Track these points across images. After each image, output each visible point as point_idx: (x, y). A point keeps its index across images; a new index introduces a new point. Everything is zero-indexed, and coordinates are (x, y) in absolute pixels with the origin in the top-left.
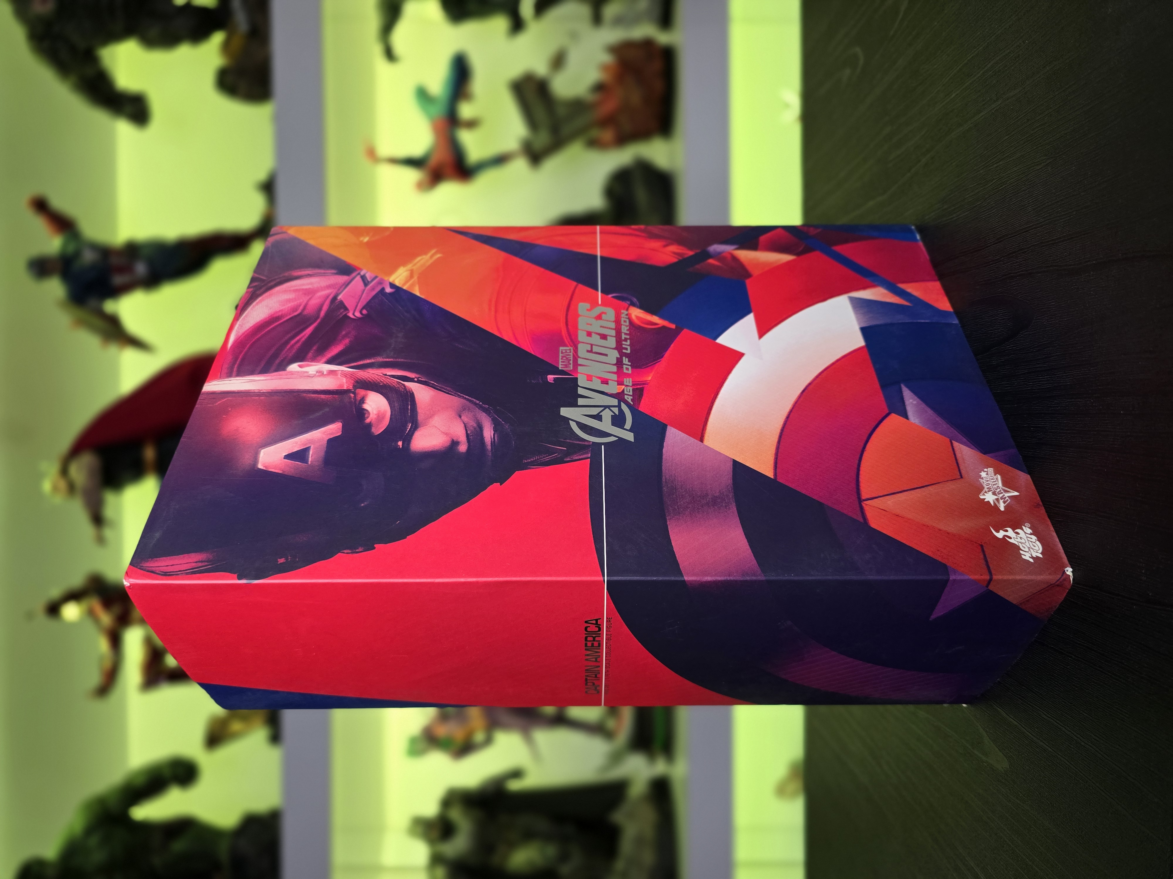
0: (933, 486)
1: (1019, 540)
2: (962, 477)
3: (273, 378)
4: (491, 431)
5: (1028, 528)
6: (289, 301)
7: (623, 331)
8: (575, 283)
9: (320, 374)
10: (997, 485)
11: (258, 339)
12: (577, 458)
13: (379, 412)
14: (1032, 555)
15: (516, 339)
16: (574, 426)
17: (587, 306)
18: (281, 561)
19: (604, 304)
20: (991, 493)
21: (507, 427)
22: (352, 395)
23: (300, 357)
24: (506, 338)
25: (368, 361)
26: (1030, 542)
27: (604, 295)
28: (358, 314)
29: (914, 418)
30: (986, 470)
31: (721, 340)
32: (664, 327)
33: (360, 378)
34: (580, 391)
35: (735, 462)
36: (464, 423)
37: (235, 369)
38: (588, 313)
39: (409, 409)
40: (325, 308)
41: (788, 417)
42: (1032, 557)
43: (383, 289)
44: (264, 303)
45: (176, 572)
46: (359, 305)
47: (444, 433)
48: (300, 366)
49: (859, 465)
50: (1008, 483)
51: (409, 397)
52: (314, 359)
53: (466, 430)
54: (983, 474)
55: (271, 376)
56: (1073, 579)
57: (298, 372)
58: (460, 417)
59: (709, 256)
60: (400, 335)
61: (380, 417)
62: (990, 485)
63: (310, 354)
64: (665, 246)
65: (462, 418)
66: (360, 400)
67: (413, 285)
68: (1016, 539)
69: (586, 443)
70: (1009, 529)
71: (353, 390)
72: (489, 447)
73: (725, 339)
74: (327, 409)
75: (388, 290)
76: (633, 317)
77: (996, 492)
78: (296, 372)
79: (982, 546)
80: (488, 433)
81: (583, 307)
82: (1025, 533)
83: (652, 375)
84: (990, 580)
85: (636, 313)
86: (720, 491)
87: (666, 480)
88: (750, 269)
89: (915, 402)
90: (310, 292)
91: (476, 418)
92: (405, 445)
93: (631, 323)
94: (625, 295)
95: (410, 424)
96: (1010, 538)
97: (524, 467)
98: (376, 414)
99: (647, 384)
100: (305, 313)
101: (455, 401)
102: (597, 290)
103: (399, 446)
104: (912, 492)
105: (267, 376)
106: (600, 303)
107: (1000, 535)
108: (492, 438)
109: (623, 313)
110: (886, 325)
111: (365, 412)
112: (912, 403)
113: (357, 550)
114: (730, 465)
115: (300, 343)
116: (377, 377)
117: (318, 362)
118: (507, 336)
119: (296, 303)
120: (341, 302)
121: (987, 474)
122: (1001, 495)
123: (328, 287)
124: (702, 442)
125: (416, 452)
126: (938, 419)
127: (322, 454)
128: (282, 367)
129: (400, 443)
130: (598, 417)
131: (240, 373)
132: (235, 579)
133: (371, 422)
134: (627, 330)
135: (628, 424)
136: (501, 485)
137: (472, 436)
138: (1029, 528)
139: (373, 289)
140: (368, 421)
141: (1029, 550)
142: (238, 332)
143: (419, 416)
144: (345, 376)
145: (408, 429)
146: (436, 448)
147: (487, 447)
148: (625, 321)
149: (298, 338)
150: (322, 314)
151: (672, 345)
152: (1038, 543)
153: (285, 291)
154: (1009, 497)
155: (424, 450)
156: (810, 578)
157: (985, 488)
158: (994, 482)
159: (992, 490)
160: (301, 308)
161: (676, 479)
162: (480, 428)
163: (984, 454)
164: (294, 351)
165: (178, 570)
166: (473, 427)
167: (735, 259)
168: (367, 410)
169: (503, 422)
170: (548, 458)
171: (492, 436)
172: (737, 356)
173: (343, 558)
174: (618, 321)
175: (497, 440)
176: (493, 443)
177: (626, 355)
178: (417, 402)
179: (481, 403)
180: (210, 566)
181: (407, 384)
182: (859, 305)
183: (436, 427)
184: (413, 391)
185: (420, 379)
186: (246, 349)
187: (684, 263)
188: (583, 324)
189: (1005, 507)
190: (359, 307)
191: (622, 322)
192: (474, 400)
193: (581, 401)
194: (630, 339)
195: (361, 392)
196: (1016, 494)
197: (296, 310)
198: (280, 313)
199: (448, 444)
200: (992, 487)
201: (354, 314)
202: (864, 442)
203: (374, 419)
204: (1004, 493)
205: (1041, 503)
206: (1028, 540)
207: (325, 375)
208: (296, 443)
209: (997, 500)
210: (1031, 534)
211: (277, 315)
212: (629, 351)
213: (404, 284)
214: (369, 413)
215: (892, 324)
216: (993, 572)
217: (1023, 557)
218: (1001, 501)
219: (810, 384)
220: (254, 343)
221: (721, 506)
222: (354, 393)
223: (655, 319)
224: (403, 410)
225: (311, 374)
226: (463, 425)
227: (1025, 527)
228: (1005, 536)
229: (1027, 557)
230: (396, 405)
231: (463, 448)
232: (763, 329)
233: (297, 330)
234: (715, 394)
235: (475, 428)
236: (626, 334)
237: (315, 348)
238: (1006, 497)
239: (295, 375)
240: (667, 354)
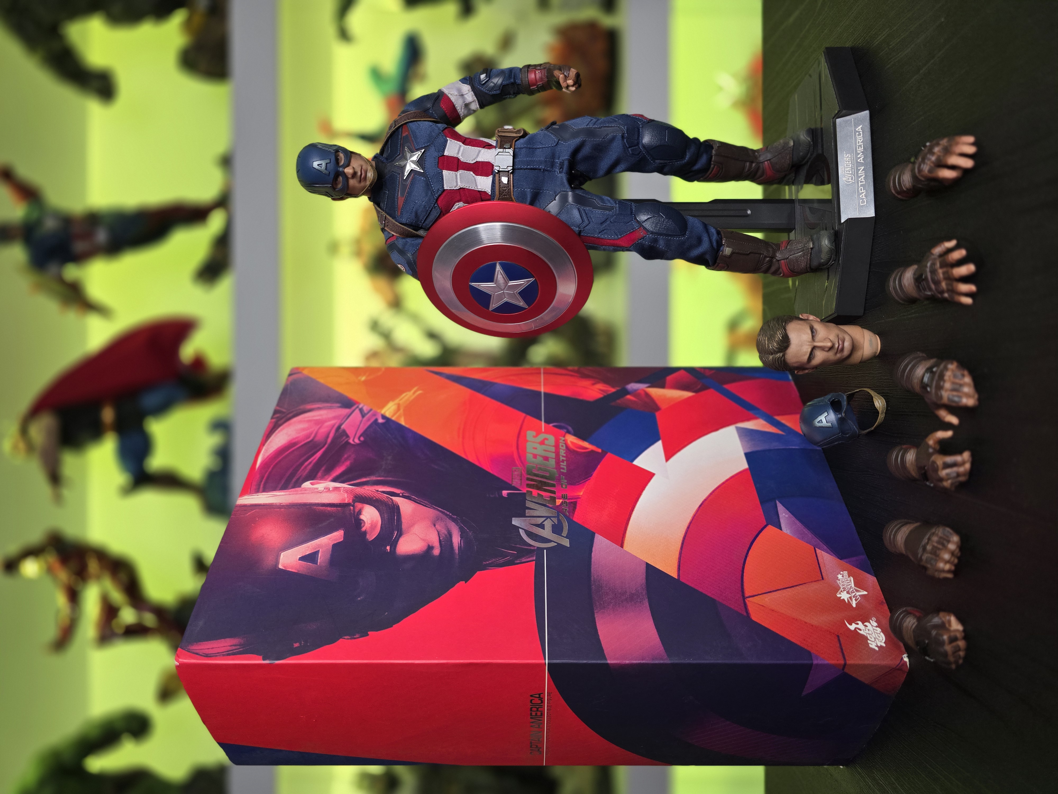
0: (801, 586)
1: (867, 631)
2: (823, 579)
3: (291, 493)
4: (458, 538)
5: (874, 621)
6: (303, 430)
7: (561, 454)
8: (524, 415)
9: (327, 490)
10: (850, 586)
11: (280, 461)
12: (524, 560)
13: (372, 521)
14: (877, 644)
15: (478, 460)
16: (522, 532)
17: (534, 433)
18: (296, 645)
19: (546, 432)
20: (845, 592)
21: (471, 534)
22: (352, 508)
23: (312, 476)
24: (471, 460)
25: (364, 480)
26: (876, 634)
27: (547, 425)
28: (357, 441)
29: (786, 529)
30: (842, 573)
31: (637, 462)
32: (592, 451)
33: (358, 494)
34: (528, 504)
35: (648, 565)
36: (437, 531)
37: (261, 486)
38: (534, 439)
39: (396, 519)
40: (332, 435)
41: (688, 528)
42: (877, 646)
43: (376, 420)
44: (285, 431)
45: (215, 654)
46: (358, 433)
47: (422, 539)
48: (312, 484)
49: (743, 568)
50: (859, 584)
51: (395, 509)
52: (323, 478)
53: (439, 537)
54: (840, 576)
55: (289, 491)
56: (909, 664)
57: (310, 488)
58: (435, 525)
59: (627, 392)
60: (390, 458)
61: (373, 526)
62: (845, 586)
63: (320, 474)
64: (593, 384)
65: (436, 527)
66: (358, 512)
67: (399, 417)
68: (865, 631)
69: (532, 548)
70: (859, 622)
71: (352, 504)
72: (457, 551)
73: (641, 462)
74: (332, 520)
75: (381, 421)
76: (569, 442)
77: (850, 592)
78: (308, 488)
79: (838, 636)
80: (456, 540)
81: (530, 434)
82: (872, 626)
83: (583, 490)
84: (845, 664)
85: (571, 439)
86: (636, 589)
87: (594, 579)
88: (659, 404)
89: (787, 516)
90: (319, 423)
91: (447, 527)
92: (392, 549)
93: (567, 447)
94: (562, 424)
95: (396, 532)
96: (860, 630)
97: (484, 568)
98: (370, 524)
99: (580, 498)
100: (317, 439)
101: (431, 512)
102: (541, 420)
103: (388, 550)
104: (785, 591)
105: (286, 492)
106: (543, 430)
107: (852, 627)
108: (459, 543)
109: (561, 439)
110: (764, 451)
111: (362, 522)
112: (785, 516)
113: (355, 637)
114: (644, 567)
115: (312, 464)
116: (371, 493)
117: (326, 480)
118: (472, 458)
119: (308, 431)
120: (344, 431)
121: (843, 576)
122: (853, 594)
123: (334, 418)
124: (622, 548)
125: (400, 555)
126: (806, 531)
127: (328, 556)
128: (298, 484)
129: (388, 548)
130: (542, 526)
131: (265, 489)
132: (260, 660)
133: (366, 530)
134: (564, 453)
135: (565, 533)
136: (465, 583)
137: (444, 541)
138: (876, 622)
139: (369, 420)
140: (363, 529)
141: (875, 640)
142: (264, 455)
143: (403, 525)
144: (346, 491)
145: (394, 536)
146: (416, 552)
147: (456, 551)
148: (562, 446)
149: (310, 460)
150: (329, 440)
151: (599, 466)
152: (882, 634)
153: (300, 422)
154: (859, 595)
155: (407, 554)
156: (705, 662)
157: (842, 588)
158: (848, 583)
159: (847, 590)
160: (313, 435)
161: (602, 578)
162: (450, 535)
163: (841, 559)
164: (307, 471)
165: (216, 652)
166: (445, 534)
167: (647, 395)
168: (363, 520)
169: (468, 530)
170: (503, 560)
171: (459, 542)
172: (650, 475)
173: (344, 642)
174: (557, 446)
175: (463, 545)
176: (460, 548)
177: (563, 474)
178: (401, 514)
179: (451, 514)
180: (241, 649)
181: (394, 498)
182: (745, 434)
183: (416, 534)
184: (399, 504)
185: (404, 494)
186: (270, 469)
187: (607, 398)
188: (530, 448)
189: (856, 604)
190: (358, 435)
191: (560, 447)
192: (446, 512)
193: (528, 512)
194: (566, 460)
195: (359, 505)
196: (865, 593)
197: (309, 437)
198: (296, 440)
199: (425, 548)
200: (846, 587)
201: (353, 441)
202: (747, 548)
203: (368, 528)
204: (856, 593)
205: (884, 601)
206: (874, 632)
207: (331, 491)
208: (309, 547)
209: (850, 598)
210: (876, 627)
211: (294, 441)
212: (565, 471)
213: (393, 416)
214: (365, 522)
215: (769, 450)
216: (847, 658)
217: (870, 646)
218: (854, 599)
219: (705, 500)
220: (277, 464)
221: (637, 602)
222: (353, 506)
223: (586, 444)
224: (391, 519)
225: (320, 490)
226: (437, 533)
227: (872, 621)
228: (856, 628)
229: (873, 646)
230: (385, 516)
231: (436, 552)
232: (669, 454)
233: (310, 454)
234: (632, 508)
235: (446, 535)
236: (563, 456)
237: (323, 468)
238: (857, 596)
239: (308, 490)
240: (595, 474)
